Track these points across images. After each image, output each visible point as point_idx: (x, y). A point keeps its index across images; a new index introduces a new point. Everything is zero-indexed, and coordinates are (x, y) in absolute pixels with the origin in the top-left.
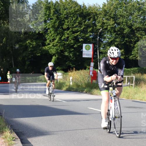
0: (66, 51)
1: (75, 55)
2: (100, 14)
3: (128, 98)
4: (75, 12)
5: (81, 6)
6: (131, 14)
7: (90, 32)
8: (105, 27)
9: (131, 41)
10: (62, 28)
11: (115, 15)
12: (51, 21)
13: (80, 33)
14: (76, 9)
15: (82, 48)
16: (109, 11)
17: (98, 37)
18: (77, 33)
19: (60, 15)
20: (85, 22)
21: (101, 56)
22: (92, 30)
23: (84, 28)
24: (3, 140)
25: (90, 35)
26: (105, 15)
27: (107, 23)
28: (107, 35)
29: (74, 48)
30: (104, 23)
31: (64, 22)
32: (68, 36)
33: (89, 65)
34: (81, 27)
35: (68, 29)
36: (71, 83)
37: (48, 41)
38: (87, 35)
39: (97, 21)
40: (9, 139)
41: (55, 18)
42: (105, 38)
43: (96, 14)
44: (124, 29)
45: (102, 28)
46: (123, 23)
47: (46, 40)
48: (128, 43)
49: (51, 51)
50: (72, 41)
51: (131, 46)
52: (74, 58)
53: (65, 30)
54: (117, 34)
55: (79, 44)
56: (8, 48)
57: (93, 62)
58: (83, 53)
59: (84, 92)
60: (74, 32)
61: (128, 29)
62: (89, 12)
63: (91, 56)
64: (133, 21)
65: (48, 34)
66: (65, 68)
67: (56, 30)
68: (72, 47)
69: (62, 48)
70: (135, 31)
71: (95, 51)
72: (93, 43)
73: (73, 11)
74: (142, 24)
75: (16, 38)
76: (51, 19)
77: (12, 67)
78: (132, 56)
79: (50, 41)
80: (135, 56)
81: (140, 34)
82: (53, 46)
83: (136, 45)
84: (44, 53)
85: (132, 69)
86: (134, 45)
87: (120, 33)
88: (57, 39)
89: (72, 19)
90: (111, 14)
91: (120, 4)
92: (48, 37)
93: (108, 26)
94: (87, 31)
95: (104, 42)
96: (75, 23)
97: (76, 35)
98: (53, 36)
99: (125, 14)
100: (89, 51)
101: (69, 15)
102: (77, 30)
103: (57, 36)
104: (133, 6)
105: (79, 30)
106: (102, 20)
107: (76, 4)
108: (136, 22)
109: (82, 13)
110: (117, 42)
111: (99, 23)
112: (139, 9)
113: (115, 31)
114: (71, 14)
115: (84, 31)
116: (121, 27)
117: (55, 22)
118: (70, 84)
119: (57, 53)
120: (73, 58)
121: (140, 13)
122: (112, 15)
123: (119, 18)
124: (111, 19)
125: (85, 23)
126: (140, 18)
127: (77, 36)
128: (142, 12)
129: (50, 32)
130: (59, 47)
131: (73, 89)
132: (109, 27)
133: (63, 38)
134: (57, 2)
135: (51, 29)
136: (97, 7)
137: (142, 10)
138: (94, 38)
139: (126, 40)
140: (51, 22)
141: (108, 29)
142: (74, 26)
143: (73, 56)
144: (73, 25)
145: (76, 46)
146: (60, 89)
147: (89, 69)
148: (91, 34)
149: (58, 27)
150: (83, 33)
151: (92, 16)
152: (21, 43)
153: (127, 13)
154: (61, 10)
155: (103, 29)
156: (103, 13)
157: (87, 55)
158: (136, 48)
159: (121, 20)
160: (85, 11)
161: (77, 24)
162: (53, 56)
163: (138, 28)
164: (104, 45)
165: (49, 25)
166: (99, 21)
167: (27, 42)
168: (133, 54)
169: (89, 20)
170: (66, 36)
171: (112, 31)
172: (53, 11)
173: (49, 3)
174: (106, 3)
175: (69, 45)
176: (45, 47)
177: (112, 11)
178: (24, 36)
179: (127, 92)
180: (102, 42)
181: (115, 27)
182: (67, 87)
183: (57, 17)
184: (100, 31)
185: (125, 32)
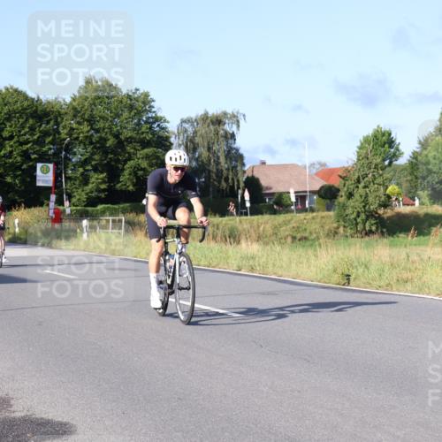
0: (8, 175)
1: (23, 181)
2: (66, 113)
3: (113, 254)
4: (22, 109)
5: (33, 99)
6: (118, 116)
7: (50, 143)
8: (75, 136)
9: (119, 159)
10: (1, 136)
11: (92, 116)
13: (33, 145)
14: (26, 104)
15: (35, 170)
16: (81, 110)
17: (64, 153)
18: (27, 144)
20: (41, 126)
21: (69, 184)
22: (53, 140)
23: (39, 137)
25: (50, 149)
26: (75, 116)
27: (77, 129)
28: (79, 149)
29: (23, 170)
30: (72, 129)
31: (3, 126)
32: (11, 149)
33: (49, 199)
34: (32, 135)
35: (11, 138)
36: (17, 230)
38: (44, 149)
39: (61, 125)
42: (75, 154)
43: (60, 114)
44: (106, 140)
45: (70, 137)
46: (104, 129)
48: (113, 163)
50: (19, 159)
51: (118, 168)
52: (23, 188)
53: (6, 139)
54: (95, 147)
55: (31, 163)
57: (55, 194)
58: (38, 178)
59: (40, 244)
60: (21, 144)
61: (113, 140)
62: (48, 110)
63: (51, 184)
64: (121, 127)
68: (19, 168)
70: (125, 143)
71: (57, 176)
72: (54, 162)
73: (20, 108)
74: (135, 132)
78: (119, 185)
80: (125, 185)
81: (132, 148)
83: (127, 166)
85: (121, 206)
86: (124, 166)
87: (100, 146)
89: (19, 122)
90: (84, 114)
91: (99, 98)
93: (79, 134)
94: (44, 142)
95: (73, 160)
96: (23, 127)
97: (25, 149)
99: (108, 115)
100: (47, 175)
101: (13, 115)
102: (27, 139)
104: (121, 102)
105: (30, 140)
106: (71, 123)
107: (26, 97)
108: (125, 128)
109: (36, 111)
110: (95, 160)
111: (64, 128)
112: (131, 107)
113: (91, 143)
114: (15, 114)
115: (40, 142)
116: (101, 136)
118: (15, 231)
120: (20, 187)
121: (133, 113)
122: (86, 117)
123: (98, 121)
124: (85, 123)
125: (41, 129)
126: (132, 121)
127: (28, 148)
128: (135, 113)
131: (21, 239)
132: (81, 135)
133: (2, 153)
136: (60, 103)
137: (136, 109)
138: (57, 154)
139: (110, 158)
141: (80, 139)
142: (22, 133)
143: (20, 183)
144: (20, 131)
145: (25, 166)
147: (48, 205)
148: (52, 146)
150: (37, 144)
151: (52, 116)
153: (111, 113)
155: (71, 140)
156: (71, 113)
157: (43, 181)
158: (127, 171)
159: (101, 125)
160: (40, 108)
161: (27, 130)
163: (130, 137)
164: (74, 166)
166: (65, 125)
168: (122, 181)
169: (48, 123)
170: (9, 149)
171: (87, 142)
174: (77, 94)
175: (12, 164)
177: (86, 110)
180: (70, 160)
181: (92, 135)
182: (10, 236)
184: (66, 142)
185: (108, 145)
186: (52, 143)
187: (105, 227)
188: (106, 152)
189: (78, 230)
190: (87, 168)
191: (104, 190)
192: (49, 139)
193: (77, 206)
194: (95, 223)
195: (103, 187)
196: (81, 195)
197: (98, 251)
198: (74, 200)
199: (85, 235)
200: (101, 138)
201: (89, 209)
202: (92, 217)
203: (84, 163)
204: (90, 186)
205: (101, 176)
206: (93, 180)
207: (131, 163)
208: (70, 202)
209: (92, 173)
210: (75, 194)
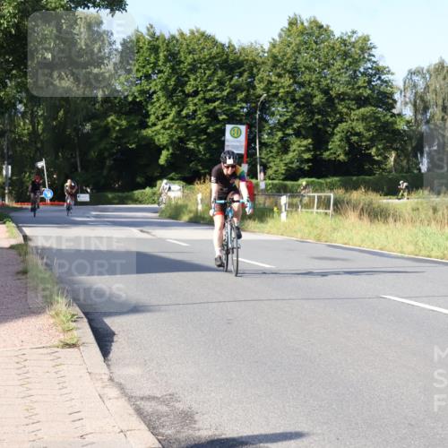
0: (189, 140)
1: (208, 148)
2: (263, 63)
3: (319, 240)
4: (210, 58)
5: (223, 45)
6: (328, 66)
7: (241, 100)
8: (274, 91)
9: (327, 120)
10: (183, 92)
11: (295, 66)
12: (159, 75)
13: (221, 103)
14: (215, 51)
15: (224, 135)
16: (283, 58)
17: (258, 113)
18: (215, 102)
19: (179, 65)
20: (231, 79)
21: (264, 152)
22: (246, 96)
23: (228, 94)
24: (52, 321)
25: (242, 108)
26: (274, 66)
27: (276, 83)
28: (279, 108)
29: (208, 134)
30: (270, 83)
31: (186, 79)
32: (194, 108)
34: (223, 90)
35: (196, 93)
36: (200, 207)
37: (152, 118)
38: (235, 108)
39: (256, 78)
40: (64, 319)
41: (167, 70)
42: (273, 114)
43: (256, 64)
44: (312, 96)
45: (267, 93)
46: (310, 82)
47: (147, 115)
48: (320, 126)
49: (159, 140)
50: (204, 120)
51: (327, 132)
52: (208, 155)
53: (188, 95)
54: (298, 106)
55: (218, 126)
56: (68, 131)
57: (247, 163)
58: (226, 143)
60: (208, 101)
61: (322, 96)
62: (241, 58)
63: (242, 151)
64: (332, 80)
65: (152, 104)
66: (187, 175)
67: (170, 95)
68: (204, 131)
69: (183, 134)
70: (336, 101)
71: (250, 141)
72: (247, 124)
73: (207, 57)
74: (350, 87)
75: (85, 111)
76: (160, 72)
77: (77, 170)
78: (328, 153)
79: (157, 118)
80: (335, 153)
81: (345, 107)
82: (164, 128)
83: (338, 129)
84: (143, 143)
85: (328, 180)
86: (333, 130)
87: (305, 104)
88: (173, 114)
89: (205, 74)
90: (286, 64)
91: (306, 43)
92: (153, 110)
93: (279, 88)
94: (235, 99)
95: (271, 122)
96: (210, 81)
97: (212, 108)
98: (162, 107)
99: (315, 64)
100: (239, 139)
101: (199, 65)
102: (215, 95)
103: (171, 107)
104: (333, 48)
105: (219, 97)
106: (269, 75)
107: (215, 43)
108: (337, 81)
109: (226, 61)
110: (297, 122)
111: (260, 82)
112: (346, 55)
113: (293, 100)
114: (201, 64)
115: (230, 99)
116: (306, 92)
117: (168, 79)
118: (197, 209)
119: (172, 143)
120: (205, 154)
121: (347, 63)
122: (288, 67)
123: (303, 73)
124: (287, 75)
125: (232, 83)
126: (346, 73)
127: (215, 107)
128: (350, 63)
129: (158, 100)
130: (176, 130)
131: (203, 219)
132: (282, 90)
133: (184, 113)
134: (173, 37)
135: (160, 94)
136: (257, 49)
137: (351, 57)
138: (250, 114)
139: (317, 120)
140: (160, 78)
141: (280, 95)
142: (209, 88)
143: (204, 150)
144: (206, 86)
146: (176, 219)
148: (244, 105)
149: (174, 90)
150: (226, 102)
151: (246, 67)
152: (96, 121)
153: (319, 62)
154: (182, 54)
155: (268, 96)
156: (270, 62)
157: (234, 147)
158: (338, 136)
159: (306, 77)
160: (231, 57)
161: (215, 84)
162: (163, 149)
163: (343, 93)
165: (156, 85)
166: (262, 78)
167: (109, 119)
168: (331, 149)
169: (241, 75)
171: (289, 99)
172: (165, 56)
173: (157, 39)
174: (277, 39)
175: (196, 126)
176: (147, 130)
177: (289, 59)
178: (102, 106)
179: (317, 227)
180: (267, 121)
181: (295, 90)
182: (192, 215)
183: (173, 68)
184: (262, 99)
185: (314, 103)
186: (246, 100)
187: (308, 206)
188: (311, 111)
189: (275, 209)
190: (287, 132)
191: (308, 161)
192: (241, 96)
193: (273, 179)
194: (296, 200)
195: (306, 156)
196: (279, 165)
197: (299, 235)
198: (270, 172)
199: (284, 215)
200: (306, 94)
201: (289, 183)
202: (292, 193)
203: (283, 126)
204: (291, 155)
205: (305, 142)
206: (294, 147)
207: (343, 126)
208: (265, 174)
209: (293, 139)
210: (272, 164)
